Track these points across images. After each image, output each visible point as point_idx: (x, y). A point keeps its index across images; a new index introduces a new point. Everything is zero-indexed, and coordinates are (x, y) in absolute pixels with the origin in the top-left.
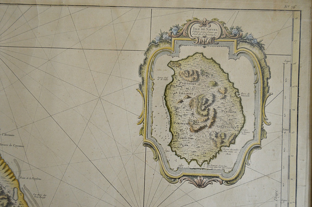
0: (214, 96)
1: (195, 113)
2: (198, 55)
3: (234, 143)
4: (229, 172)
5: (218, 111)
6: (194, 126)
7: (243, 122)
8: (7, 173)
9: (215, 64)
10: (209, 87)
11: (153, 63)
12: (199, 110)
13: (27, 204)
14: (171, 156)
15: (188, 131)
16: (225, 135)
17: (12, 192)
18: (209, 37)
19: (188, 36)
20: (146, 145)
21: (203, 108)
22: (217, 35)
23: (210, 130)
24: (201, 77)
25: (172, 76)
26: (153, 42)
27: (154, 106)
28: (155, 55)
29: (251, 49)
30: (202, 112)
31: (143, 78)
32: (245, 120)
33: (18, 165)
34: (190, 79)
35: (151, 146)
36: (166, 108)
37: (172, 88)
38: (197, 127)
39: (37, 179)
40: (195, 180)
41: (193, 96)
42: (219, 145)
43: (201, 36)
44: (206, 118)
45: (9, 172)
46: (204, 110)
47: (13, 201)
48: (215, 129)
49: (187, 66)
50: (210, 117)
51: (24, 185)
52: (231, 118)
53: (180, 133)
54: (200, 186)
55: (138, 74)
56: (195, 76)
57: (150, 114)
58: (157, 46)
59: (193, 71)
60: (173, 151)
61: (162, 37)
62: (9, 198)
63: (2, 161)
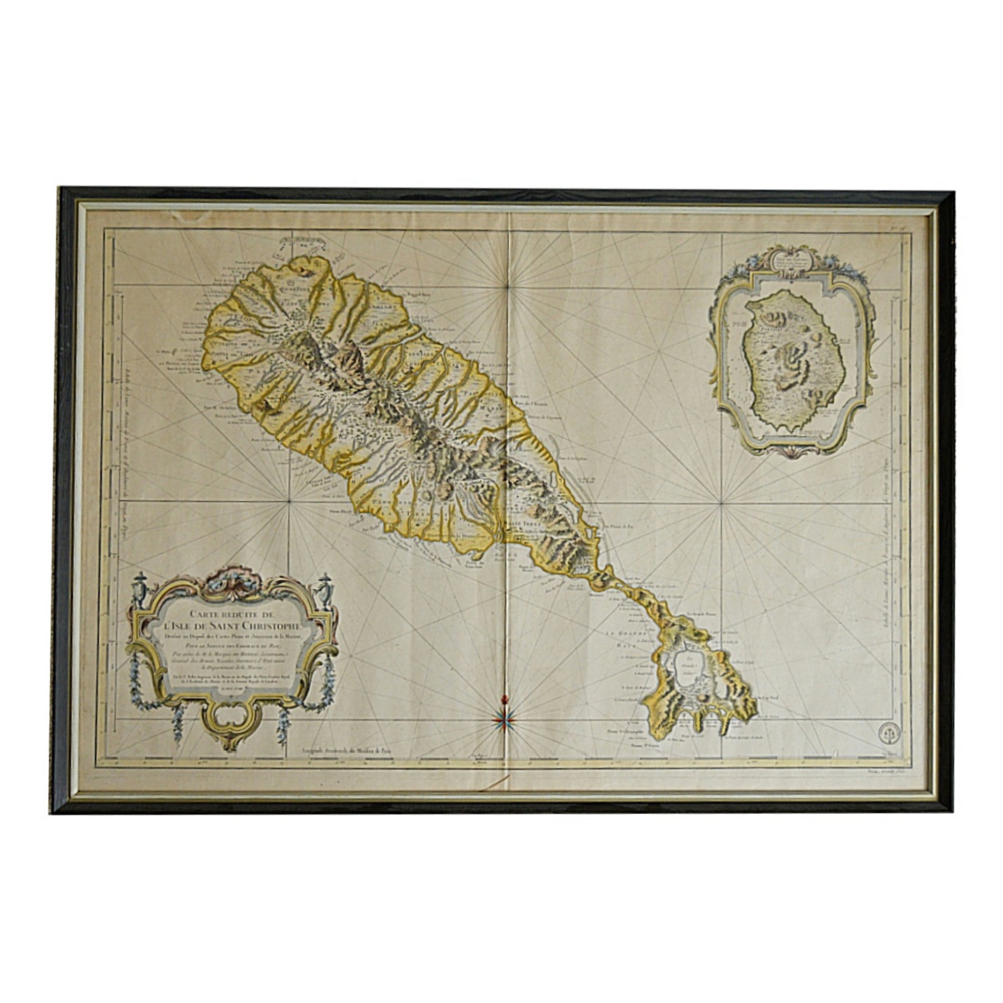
0: (806, 345)
1: (783, 367)
2: (783, 293)
3: (833, 402)
4: (828, 438)
5: (811, 363)
6: (782, 383)
7: (842, 375)
8: (541, 453)
9: (805, 304)
10: (798, 333)
11: (726, 304)
12: (787, 363)
13: (570, 492)
14: (753, 421)
15: (775, 389)
16: (821, 393)
17: (549, 478)
18: (797, 269)
19: (769, 269)
20: (721, 409)
21: (792, 360)
22: (808, 267)
23: (802, 387)
24: (788, 321)
25: (752, 321)
26: (726, 277)
27: (729, 360)
28: (729, 295)
29: (850, 283)
30: (791, 366)
31: (714, 325)
32: (845, 373)
33: (555, 442)
34: (775, 323)
35: (728, 411)
36: (745, 362)
37: (752, 336)
38: (785, 385)
39: (582, 459)
40: (786, 449)
41: (779, 346)
42: (814, 406)
43: (787, 268)
44: (797, 372)
45: (544, 451)
46: (794, 362)
47: (551, 489)
48: (806, 385)
49: (770, 308)
50: (801, 371)
51: (565, 468)
52: (827, 371)
53: (764, 392)
54: (791, 457)
55: (707, 319)
56: (781, 320)
57: (725, 370)
58: (730, 283)
59: (778, 314)
60: (756, 415)
61: (737, 270)
62: (544, 486)
63: (533, 438)
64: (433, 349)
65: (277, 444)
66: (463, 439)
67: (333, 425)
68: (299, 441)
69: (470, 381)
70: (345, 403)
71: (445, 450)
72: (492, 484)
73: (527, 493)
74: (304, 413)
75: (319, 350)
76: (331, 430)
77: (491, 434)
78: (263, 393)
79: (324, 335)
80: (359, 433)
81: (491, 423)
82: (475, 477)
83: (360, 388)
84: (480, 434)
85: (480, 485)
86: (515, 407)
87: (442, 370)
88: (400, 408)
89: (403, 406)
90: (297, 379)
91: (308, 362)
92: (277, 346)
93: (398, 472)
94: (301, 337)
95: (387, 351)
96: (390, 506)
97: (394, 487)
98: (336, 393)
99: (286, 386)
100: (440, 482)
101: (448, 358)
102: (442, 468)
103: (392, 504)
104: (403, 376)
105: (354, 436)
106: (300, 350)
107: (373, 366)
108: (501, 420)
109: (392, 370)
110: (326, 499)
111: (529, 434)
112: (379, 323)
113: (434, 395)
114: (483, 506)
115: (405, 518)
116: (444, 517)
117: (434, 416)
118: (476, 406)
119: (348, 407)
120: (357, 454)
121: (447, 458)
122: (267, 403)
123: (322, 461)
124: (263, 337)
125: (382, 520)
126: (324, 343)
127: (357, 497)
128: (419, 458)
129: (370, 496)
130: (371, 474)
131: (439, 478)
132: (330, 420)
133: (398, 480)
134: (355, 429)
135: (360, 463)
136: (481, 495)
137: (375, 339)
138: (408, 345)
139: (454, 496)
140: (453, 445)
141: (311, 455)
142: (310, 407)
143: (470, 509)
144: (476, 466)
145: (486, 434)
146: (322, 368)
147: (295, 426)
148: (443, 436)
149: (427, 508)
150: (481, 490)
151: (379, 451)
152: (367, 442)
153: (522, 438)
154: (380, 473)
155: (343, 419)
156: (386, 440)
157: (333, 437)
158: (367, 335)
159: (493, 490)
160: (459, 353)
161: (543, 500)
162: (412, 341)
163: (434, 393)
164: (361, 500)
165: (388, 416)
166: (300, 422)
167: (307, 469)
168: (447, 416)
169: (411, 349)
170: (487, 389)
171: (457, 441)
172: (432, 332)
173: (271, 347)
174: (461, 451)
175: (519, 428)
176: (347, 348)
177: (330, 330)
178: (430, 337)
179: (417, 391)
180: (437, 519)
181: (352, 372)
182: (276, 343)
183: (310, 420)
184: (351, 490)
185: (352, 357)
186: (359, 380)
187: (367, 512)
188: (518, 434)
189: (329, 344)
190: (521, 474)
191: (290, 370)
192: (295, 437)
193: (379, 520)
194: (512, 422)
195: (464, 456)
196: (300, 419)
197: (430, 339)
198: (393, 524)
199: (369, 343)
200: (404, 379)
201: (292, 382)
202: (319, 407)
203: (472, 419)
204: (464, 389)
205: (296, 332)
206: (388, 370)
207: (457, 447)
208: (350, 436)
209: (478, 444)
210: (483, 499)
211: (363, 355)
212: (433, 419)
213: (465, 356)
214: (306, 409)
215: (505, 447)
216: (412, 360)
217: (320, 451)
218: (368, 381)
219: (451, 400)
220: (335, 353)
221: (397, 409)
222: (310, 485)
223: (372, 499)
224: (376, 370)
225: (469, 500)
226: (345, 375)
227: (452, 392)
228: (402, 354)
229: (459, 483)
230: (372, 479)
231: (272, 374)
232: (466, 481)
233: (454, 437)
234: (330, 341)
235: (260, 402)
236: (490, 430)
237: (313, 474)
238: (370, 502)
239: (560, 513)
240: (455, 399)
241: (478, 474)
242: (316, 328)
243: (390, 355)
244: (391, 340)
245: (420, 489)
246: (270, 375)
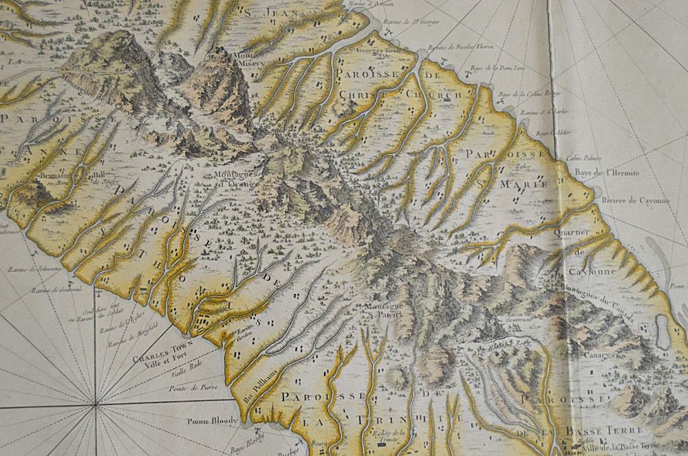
8: (634, 277)
17: (652, 328)
33: (659, 252)
45: (639, 273)
47: (658, 353)
51: (684, 306)
62: (644, 346)
63: (614, 245)
64: (395, 64)
65: (63, 278)
66: (469, 253)
67: (189, 231)
68: (113, 267)
69: (476, 130)
70: (213, 182)
71: (432, 278)
72: (534, 347)
73: (610, 363)
74: (122, 207)
75: (153, 69)
76: (185, 242)
77: (526, 240)
78: (31, 166)
79: (162, 39)
80: (245, 247)
81: (525, 217)
82: (500, 333)
83: (244, 148)
84: (504, 239)
85: (509, 351)
86: (575, 180)
87: (417, 105)
88: (332, 189)
89: (337, 185)
90: (106, 133)
91: (128, 97)
92: (62, 62)
93: (334, 328)
94: (114, 43)
95: (299, 69)
96: (318, 405)
97: (326, 361)
98: (194, 162)
99: (82, 148)
100: (425, 347)
101: (429, 82)
102: (427, 318)
103: (324, 399)
104: (335, 120)
105: (233, 253)
106: (110, 70)
107: (271, 100)
108: (544, 208)
109: (311, 109)
110: (180, 396)
111: (606, 238)
112: (280, 11)
113: (403, 161)
114: (519, 396)
115: (352, 429)
116: (437, 424)
117: (406, 204)
118: (490, 183)
119: (220, 190)
120: (244, 293)
121: (437, 294)
122: (40, 187)
123: (167, 309)
124: (29, 44)
125: (303, 438)
126: (161, 54)
127: (246, 387)
128: (376, 297)
129: (274, 385)
130: (276, 336)
131: (422, 337)
132: (181, 220)
133: (333, 348)
134: (236, 239)
135: (251, 313)
136: (514, 372)
137: (272, 43)
138: (342, 57)
139: (456, 377)
140: (449, 266)
141: (141, 298)
142: (135, 195)
143: (492, 403)
144: (500, 309)
145: (517, 239)
146: (160, 108)
147: (105, 236)
148: (427, 248)
149: (399, 405)
150: (513, 361)
151: (290, 282)
152: (265, 265)
153: (594, 245)
154: (295, 332)
155: (210, 217)
156: (306, 260)
157: (190, 257)
158: (254, 36)
159: (537, 360)
160: (450, 70)
161: (643, 376)
162: (351, 47)
163: (403, 155)
164: (254, 394)
165: (306, 208)
166: (116, 226)
167: (134, 329)
168: (433, 203)
169: (353, 62)
170: (512, 143)
171: (458, 257)
172: (392, 27)
173: (46, 67)
174: (468, 279)
175: (584, 226)
176: (213, 65)
177: (176, 26)
178: (389, 37)
179: (366, 152)
180: (421, 429)
181: (226, 115)
182: (57, 56)
183: (137, 222)
184: (233, 372)
185: (224, 85)
186: (240, 131)
187: (271, 420)
188: (584, 237)
189: (172, 57)
190: (595, 324)
191: (89, 113)
192: (103, 260)
193: (296, 439)
194: (570, 212)
195: (474, 289)
196: (115, 221)
197: (389, 42)
198: (329, 445)
199: (261, 53)
200: (338, 128)
201: (95, 140)
202: (156, 192)
203: (486, 208)
204: (462, 144)
205: (100, 32)
206: (302, 110)
207: (459, 270)
208: (227, 253)
209: (502, 261)
210: (517, 379)
211: (248, 78)
212: (403, 211)
213: (462, 76)
214: (129, 197)
215: (558, 266)
216: (354, 87)
217: (162, 287)
218: (259, 133)
219: (440, 170)
220: (188, 76)
221: (326, 192)
222: (141, 365)
223: (279, 391)
224: (276, 110)
225: (489, 383)
226: (209, 122)
227: (441, 153)
228: (333, 76)
229: (466, 348)
230: (279, 347)
231: (51, 123)
232: (481, 344)
233: (451, 249)
234: (175, 51)
235: (23, 185)
236: (524, 232)
237: (146, 341)
238: (274, 399)
239: (681, 404)
240: (448, 168)
241: (506, 327)
242: (145, 23)
243: (306, 78)
244: (308, 46)
245: (383, 365)
246: (46, 127)
